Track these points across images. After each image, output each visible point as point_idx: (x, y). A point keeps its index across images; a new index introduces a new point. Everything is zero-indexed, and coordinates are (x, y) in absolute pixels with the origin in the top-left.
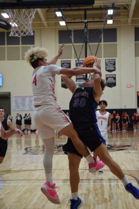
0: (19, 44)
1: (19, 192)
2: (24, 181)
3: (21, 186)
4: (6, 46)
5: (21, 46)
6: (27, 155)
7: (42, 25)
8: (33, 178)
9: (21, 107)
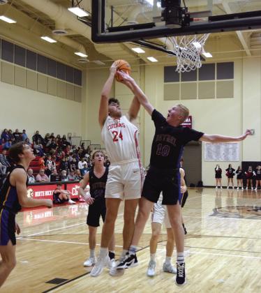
0: (214, 79)
1: (194, 263)
2: (203, 250)
3: (199, 255)
4: (198, 82)
5: (216, 81)
6: (214, 217)
7: (244, 54)
8: (216, 247)
9: (214, 157)
